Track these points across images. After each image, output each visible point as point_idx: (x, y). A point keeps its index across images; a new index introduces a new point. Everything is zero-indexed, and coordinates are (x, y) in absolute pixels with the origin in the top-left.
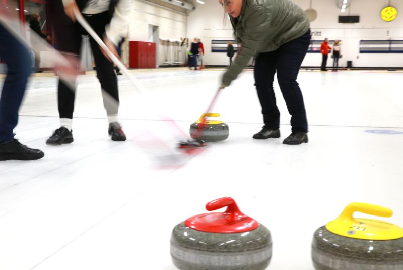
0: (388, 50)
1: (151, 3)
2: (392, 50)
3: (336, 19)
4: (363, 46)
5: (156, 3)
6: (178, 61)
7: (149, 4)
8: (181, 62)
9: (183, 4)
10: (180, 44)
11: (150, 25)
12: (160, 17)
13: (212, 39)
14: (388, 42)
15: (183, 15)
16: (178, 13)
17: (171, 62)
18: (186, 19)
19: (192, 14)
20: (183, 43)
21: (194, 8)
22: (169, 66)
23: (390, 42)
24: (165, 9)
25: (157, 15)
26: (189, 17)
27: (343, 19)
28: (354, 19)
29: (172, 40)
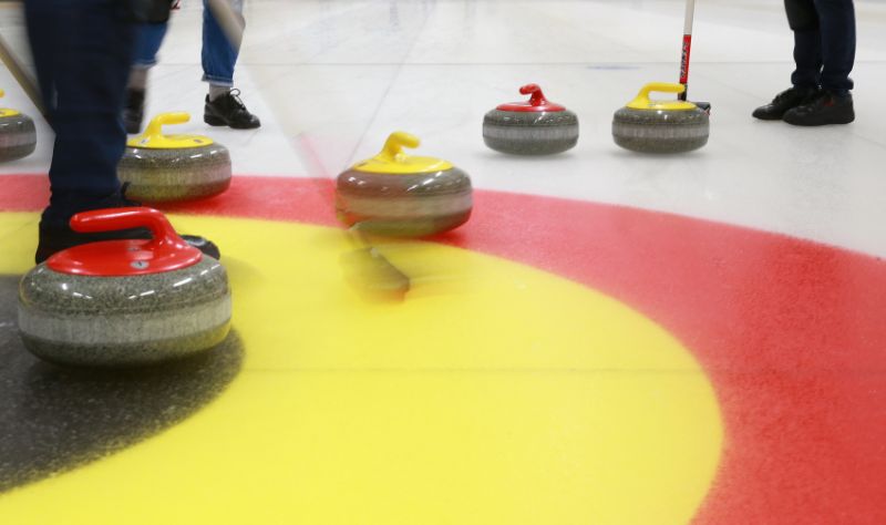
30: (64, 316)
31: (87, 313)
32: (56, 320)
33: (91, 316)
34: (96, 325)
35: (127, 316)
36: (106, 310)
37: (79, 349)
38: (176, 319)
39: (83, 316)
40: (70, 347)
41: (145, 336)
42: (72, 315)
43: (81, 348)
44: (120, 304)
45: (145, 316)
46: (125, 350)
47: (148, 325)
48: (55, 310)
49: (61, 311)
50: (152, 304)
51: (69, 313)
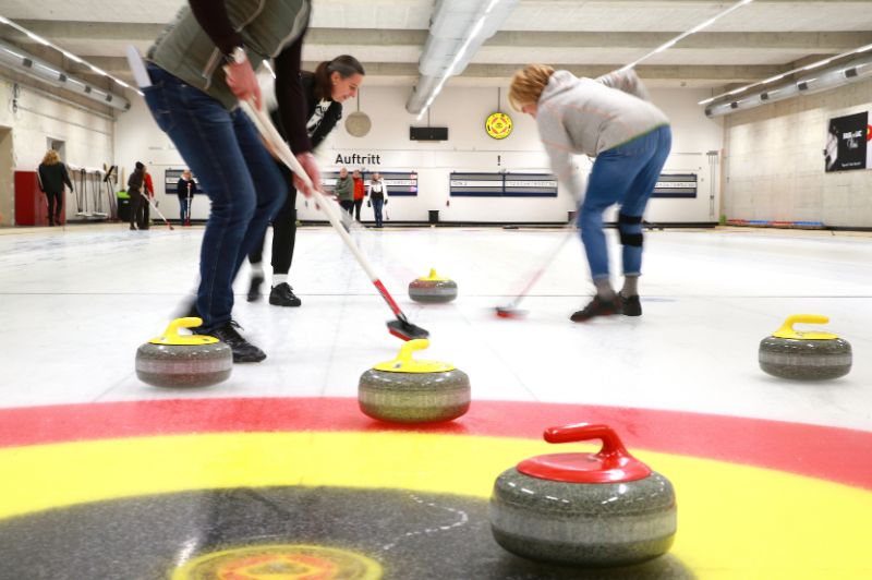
0: (500, 190)
1: (51, 95)
2: (507, 190)
3: (407, 133)
4: (455, 184)
5: (59, 96)
6: (100, 211)
7: (48, 97)
8: (106, 214)
9: (109, 99)
10: (103, 178)
11: (49, 139)
12: (67, 122)
13: (167, 168)
14: (501, 177)
15: (106, 119)
16: (97, 115)
17: (89, 214)
18: (112, 128)
19: (123, 118)
20: (108, 176)
21: (128, 106)
22: (85, 221)
23: (504, 176)
24: (74, 107)
25: (63, 121)
26: (116, 124)
27: (418, 134)
28: (440, 134)
29: (89, 170)
30: (564, 518)
31: (587, 515)
32: (556, 522)
33: (590, 519)
34: (596, 526)
35: (622, 519)
36: (605, 513)
37: (578, 548)
38: (656, 521)
39: (584, 519)
40: (569, 547)
41: (635, 537)
42: (573, 518)
43: (581, 548)
44: (615, 508)
45: (636, 518)
46: (618, 550)
47: (637, 526)
48: (555, 513)
49: (561, 514)
50: (640, 508)
51: (569, 516)
